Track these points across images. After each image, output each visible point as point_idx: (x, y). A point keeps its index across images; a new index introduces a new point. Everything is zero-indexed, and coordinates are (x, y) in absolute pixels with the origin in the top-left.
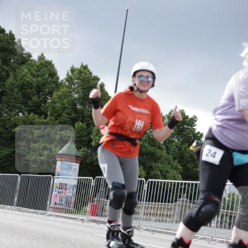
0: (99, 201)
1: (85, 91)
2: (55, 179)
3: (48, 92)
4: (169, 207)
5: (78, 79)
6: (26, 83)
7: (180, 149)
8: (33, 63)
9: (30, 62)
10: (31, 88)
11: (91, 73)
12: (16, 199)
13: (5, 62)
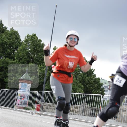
0: (41, 103)
1: (34, 47)
2: (19, 92)
3: (15, 47)
4: (77, 107)
5: (31, 40)
6: (4, 42)
7: (83, 78)
8: (8, 32)
9: (6, 31)
10: (7, 45)
11: (37, 38)
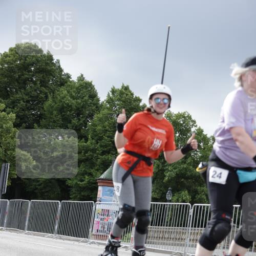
2: (97, 205)
3: (89, 115)
5: (119, 100)
6: (65, 106)
8: (72, 84)
9: (69, 83)
10: (70, 111)
11: (132, 94)
12: (56, 227)
13: (44, 83)
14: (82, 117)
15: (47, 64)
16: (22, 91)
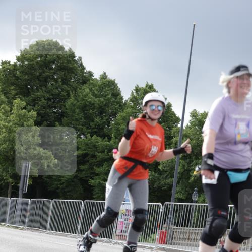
0: (169, 228)
2: (122, 206)
3: (112, 113)
6: (88, 104)
8: (95, 82)
9: (91, 81)
10: (93, 109)
12: (79, 227)
13: (65, 81)
14: (105, 116)
15: (68, 61)
16: (44, 88)
